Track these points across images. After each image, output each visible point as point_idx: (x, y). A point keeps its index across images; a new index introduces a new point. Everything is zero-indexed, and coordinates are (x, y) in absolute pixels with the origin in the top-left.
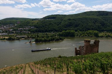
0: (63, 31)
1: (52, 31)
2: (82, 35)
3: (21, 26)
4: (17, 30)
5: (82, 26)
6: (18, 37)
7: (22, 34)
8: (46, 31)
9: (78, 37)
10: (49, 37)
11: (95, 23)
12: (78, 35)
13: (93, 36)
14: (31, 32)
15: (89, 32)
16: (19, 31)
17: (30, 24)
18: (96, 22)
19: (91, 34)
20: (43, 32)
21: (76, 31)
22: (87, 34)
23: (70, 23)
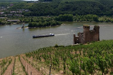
0: (61, 15)
2: (81, 20)
3: (14, 9)
4: (9, 13)
5: (81, 9)
6: (9, 21)
7: (14, 18)
8: (42, 15)
9: (77, 21)
11: (93, 7)
12: (76, 20)
13: (92, 21)
14: (24, 15)
15: (88, 16)
16: (11, 15)
17: (24, 7)
18: (94, 5)
19: (90, 18)
20: (38, 15)
21: (74, 15)
22: (86, 18)
23: (68, 6)
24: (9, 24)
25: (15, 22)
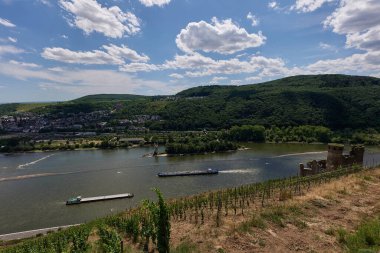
0: (235, 128)
1: (203, 126)
2: (284, 138)
4: (119, 124)
5: (282, 114)
9: (274, 142)
10: (197, 141)
12: (272, 138)
13: (313, 141)
15: (304, 131)
17: (147, 111)
19: (308, 134)
21: (267, 126)
22: (299, 134)
24: (125, 146)
25: (135, 143)
